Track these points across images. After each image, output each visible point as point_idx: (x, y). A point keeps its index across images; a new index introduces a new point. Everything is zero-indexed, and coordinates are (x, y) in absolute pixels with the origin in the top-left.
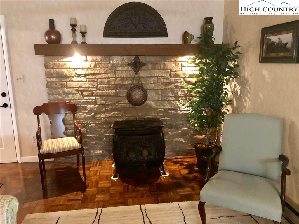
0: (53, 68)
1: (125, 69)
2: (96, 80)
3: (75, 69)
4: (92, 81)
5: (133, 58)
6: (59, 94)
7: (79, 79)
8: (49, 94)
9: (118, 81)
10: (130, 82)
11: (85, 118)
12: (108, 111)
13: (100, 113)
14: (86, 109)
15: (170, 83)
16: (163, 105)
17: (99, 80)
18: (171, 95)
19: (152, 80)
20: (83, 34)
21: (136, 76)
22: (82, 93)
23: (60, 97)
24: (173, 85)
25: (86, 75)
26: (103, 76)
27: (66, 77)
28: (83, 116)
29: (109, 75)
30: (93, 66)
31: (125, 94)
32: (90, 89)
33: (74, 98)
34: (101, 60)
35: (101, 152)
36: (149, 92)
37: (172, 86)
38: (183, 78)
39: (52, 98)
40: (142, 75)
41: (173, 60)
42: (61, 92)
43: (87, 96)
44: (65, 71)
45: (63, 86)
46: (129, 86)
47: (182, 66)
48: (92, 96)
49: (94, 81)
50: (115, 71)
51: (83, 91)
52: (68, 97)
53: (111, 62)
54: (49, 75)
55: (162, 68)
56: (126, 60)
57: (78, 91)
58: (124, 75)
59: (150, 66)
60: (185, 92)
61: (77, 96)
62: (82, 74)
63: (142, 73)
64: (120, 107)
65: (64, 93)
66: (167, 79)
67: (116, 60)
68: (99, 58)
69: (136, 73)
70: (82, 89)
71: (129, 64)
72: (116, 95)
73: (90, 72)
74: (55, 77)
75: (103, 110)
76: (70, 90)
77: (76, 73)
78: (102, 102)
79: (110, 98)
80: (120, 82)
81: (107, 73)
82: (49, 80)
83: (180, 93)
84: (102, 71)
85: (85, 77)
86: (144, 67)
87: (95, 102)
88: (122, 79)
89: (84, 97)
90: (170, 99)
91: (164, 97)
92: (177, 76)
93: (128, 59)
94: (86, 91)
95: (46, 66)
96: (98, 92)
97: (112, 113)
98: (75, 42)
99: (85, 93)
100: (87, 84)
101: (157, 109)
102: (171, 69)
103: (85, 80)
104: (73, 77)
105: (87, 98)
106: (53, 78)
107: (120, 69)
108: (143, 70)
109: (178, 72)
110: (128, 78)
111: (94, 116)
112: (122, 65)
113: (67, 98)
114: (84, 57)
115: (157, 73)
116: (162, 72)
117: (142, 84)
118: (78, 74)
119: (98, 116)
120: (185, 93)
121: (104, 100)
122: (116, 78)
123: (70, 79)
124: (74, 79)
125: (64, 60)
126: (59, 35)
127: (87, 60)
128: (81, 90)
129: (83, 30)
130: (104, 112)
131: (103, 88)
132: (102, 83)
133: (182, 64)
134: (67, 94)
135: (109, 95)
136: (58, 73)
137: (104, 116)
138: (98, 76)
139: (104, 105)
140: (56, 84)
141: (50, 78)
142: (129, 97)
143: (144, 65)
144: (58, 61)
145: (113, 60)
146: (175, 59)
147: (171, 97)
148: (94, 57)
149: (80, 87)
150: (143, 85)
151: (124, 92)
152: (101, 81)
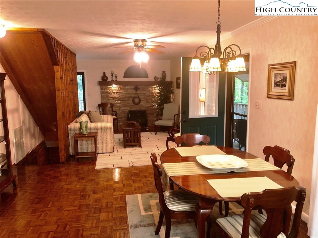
0: (104, 90)
3: (112, 90)
5: (135, 86)
6: (106, 100)
7: (114, 94)
8: (101, 100)
9: (129, 95)
10: (134, 95)
12: (125, 107)
14: (116, 106)
15: (150, 96)
16: (147, 105)
19: (142, 95)
25: (117, 92)
26: (123, 93)
27: (109, 93)
29: (126, 93)
30: (119, 89)
32: (118, 98)
36: (141, 99)
38: (155, 94)
41: (151, 87)
43: (117, 101)
44: (109, 91)
45: (108, 96)
46: (134, 97)
47: (154, 89)
48: (119, 101)
49: (120, 95)
50: (128, 91)
52: (109, 101)
55: (146, 90)
56: (132, 87)
57: (113, 99)
58: (131, 92)
59: (142, 89)
61: (113, 101)
63: (138, 92)
64: (130, 105)
65: (108, 99)
66: (148, 94)
67: (128, 87)
68: (122, 86)
69: (136, 92)
70: (115, 98)
71: (133, 89)
72: (128, 100)
75: (123, 106)
76: (110, 98)
78: (123, 103)
82: (102, 94)
83: (153, 100)
84: (123, 91)
85: (116, 93)
87: (120, 103)
88: (131, 94)
90: (150, 102)
91: (148, 101)
92: (152, 93)
95: (102, 89)
96: (121, 99)
97: (127, 108)
98: (112, 80)
99: (116, 100)
100: (117, 96)
101: (144, 106)
102: (150, 90)
106: (104, 93)
111: (119, 109)
112: (131, 89)
114: (116, 86)
115: (144, 92)
116: (147, 92)
117: (139, 96)
118: (114, 92)
119: (121, 109)
122: (128, 93)
124: (112, 94)
125: (109, 87)
126: (107, 78)
129: (116, 76)
131: (123, 98)
132: (123, 96)
135: (126, 101)
136: (106, 92)
137: (123, 109)
138: (121, 93)
140: (105, 96)
142: (133, 101)
143: (139, 89)
144: (106, 87)
148: (120, 86)
151: (131, 99)
152: (123, 95)
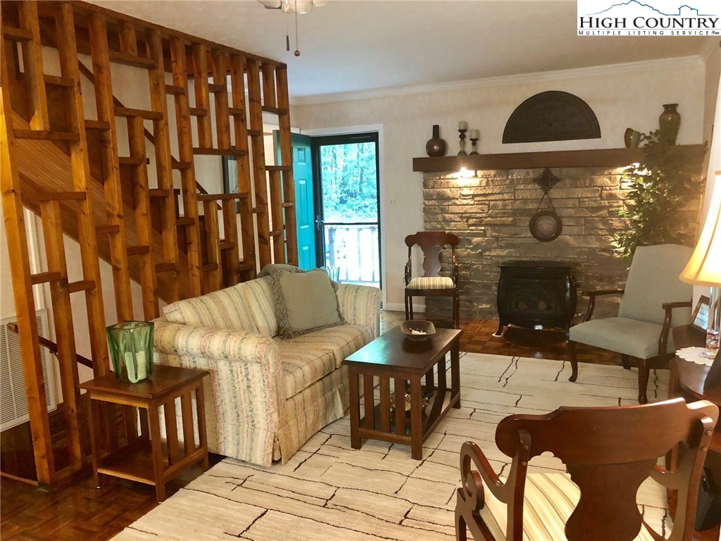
0: (433, 187)
1: (530, 187)
2: (487, 202)
3: (460, 188)
4: (482, 204)
5: (541, 171)
6: (438, 222)
7: (465, 202)
8: (425, 221)
9: (518, 205)
10: (536, 206)
11: (469, 256)
12: (501, 247)
13: (490, 251)
14: (471, 244)
15: (601, 208)
16: (588, 243)
17: (492, 203)
18: (602, 227)
19: (570, 203)
20: (474, 141)
21: (546, 197)
22: (467, 221)
23: (439, 226)
24: (606, 211)
25: (474, 196)
26: (498, 197)
27: (449, 199)
28: (466, 253)
29: (506, 196)
30: (484, 184)
31: (528, 223)
32: (478, 215)
33: (456, 227)
34: (495, 176)
35: (488, 306)
36: (565, 221)
37: (604, 212)
38: (623, 200)
39: (429, 227)
40: (554, 196)
41: (606, 173)
42: (440, 219)
43: (473, 225)
44: (448, 191)
45: (444, 211)
46: (534, 212)
47: (621, 182)
48: (481, 226)
49: (485, 204)
50: (515, 190)
51: (468, 218)
52: (449, 226)
53: (510, 177)
54: (427, 197)
55: (587, 185)
56: (532, 174)
57: (461, 217)
58: (527, 195)
59: (568, 182)
60: (625, 222)
61: (460, 225)
62: (470, 195)
63: (555, 193)
64: (519, 242)
65: (445, 220)
66: (595, 201)
67: (517, 174)
68: (492, 172)
69: (546, 193)
70: (468, 215)
71: (535, 181)
72: (513, 224)
73: (480, 192)
74: (434, 200)
75: (495, 245)
76: (451, 216)
77: (461, 194)
78: (494, 234)
79: (505, 229)
80: (521, 206)
81: (503, 194)
82: (427, 203)
83: (616, 223)
84: (496, 190)
85: (473, 198)
86: (559, 184)
87: (484, 234)
88: (525, 201)
89: (469, 226)
90: (600, 232)
91: (590, 229)
92: (612, 197)
93: (534, 172)
94: (473, 218)
95: (425, 185)
96: (488, 219)
97: (507, 251)
99: (471, 221)
100: (475, 209)
101: (577, 248)
102: (602, 187)
103: (472, 203)
104: (457, 199)
105: (473, 228)
106: (432, 200)
107: (522, 187)
108: (557, 188)
109: (613, 192)
110: (532, 201)
111: (481, 254)
112: (525, 182)
113: (447, 228)
114: (473, 172)
115: (579, 193)
116: (588, 191)
117: (554, 208)
118: (463, 195)
119: (487, 253)
120: (627, 225)
121: (497, 231)
122: (515, 200)
123: (453, 201)
124: (457, 202)
125: (447, 176)
126: (443, 145)
127: (476, 176)
128: (465, 217)
129: (474, 137)
130: (495, 248)
131: (497, 214)
132: (495, 207)
133: (621, 178)
134: (448, 222)
135: (503, 225)
136: (438, 194)
137: (495, 254)
138: (489, 198)
139: (497, 238)
140: (435, 209)
141: (429, 200)
142: (533, 227)
143: (558, 180)
144: (440, 179)
145: (512, 175)
146: (610, 171)
147: (601, 229)
148: (487, 172)
149: (465, 213)
150: (556, 210)
151: (526, 221)
152: (494, 205)
